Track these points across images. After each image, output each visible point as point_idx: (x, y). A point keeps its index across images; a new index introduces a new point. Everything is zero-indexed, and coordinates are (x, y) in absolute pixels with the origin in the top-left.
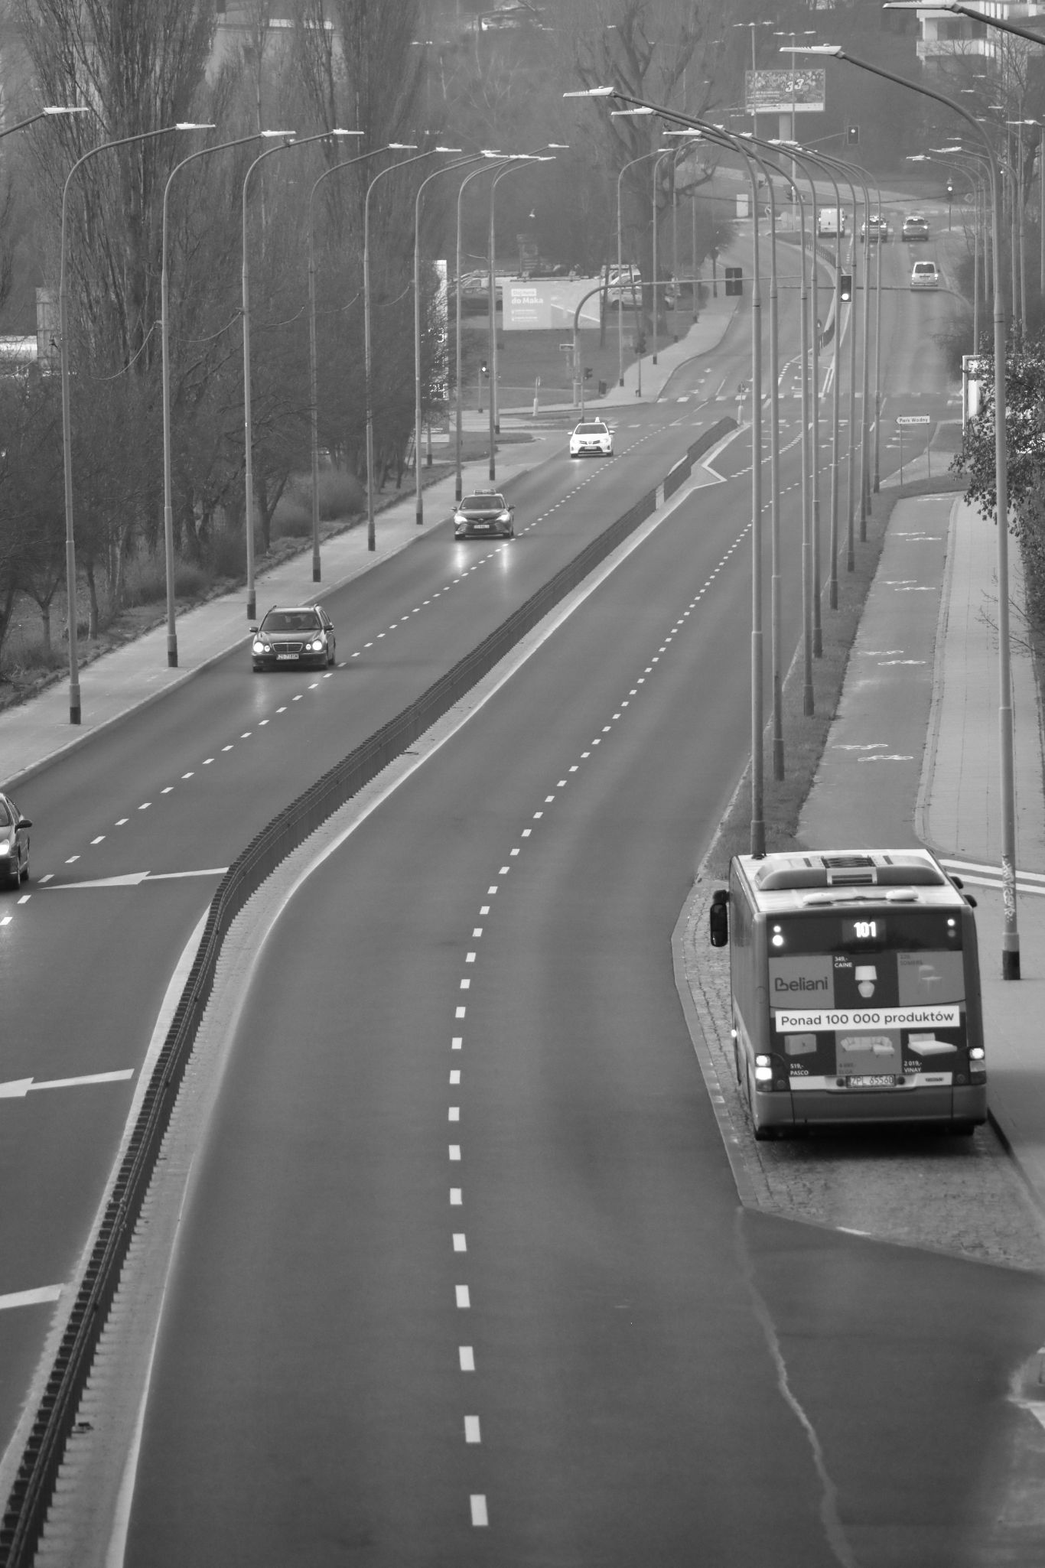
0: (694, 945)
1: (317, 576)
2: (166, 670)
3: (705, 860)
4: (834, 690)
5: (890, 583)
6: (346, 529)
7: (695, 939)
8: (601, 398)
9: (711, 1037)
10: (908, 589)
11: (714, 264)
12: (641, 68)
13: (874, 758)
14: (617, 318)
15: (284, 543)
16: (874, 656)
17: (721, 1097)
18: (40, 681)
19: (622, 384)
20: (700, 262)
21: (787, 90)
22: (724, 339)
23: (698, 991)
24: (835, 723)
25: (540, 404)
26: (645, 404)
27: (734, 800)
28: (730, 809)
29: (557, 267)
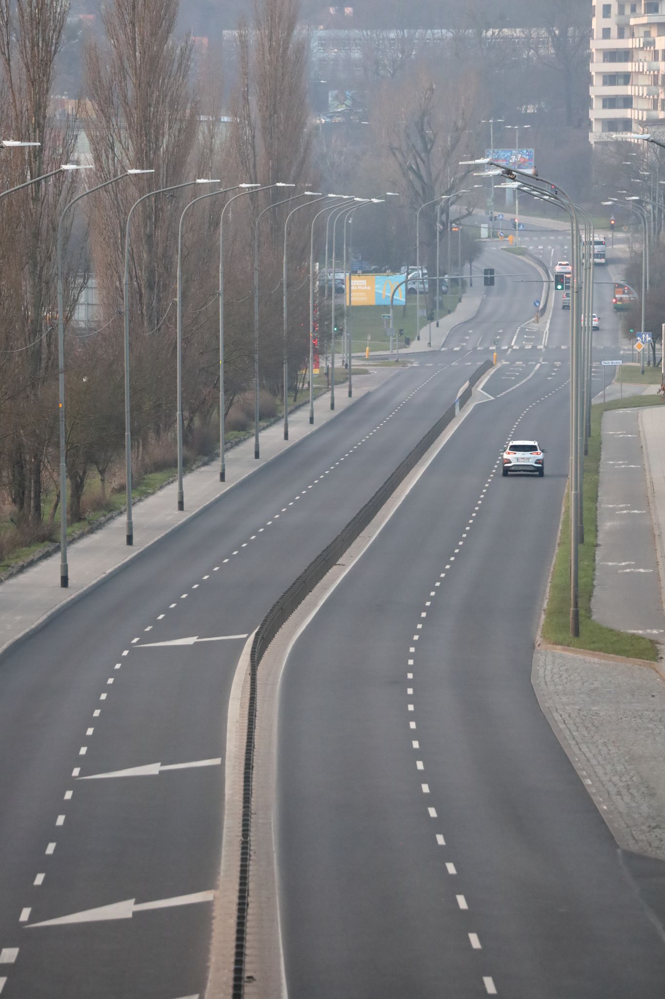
0: (546, 685)
1: (257, 455)
2: (177, 512)
3: (539, 633)
4: (593, 528)
5: (611, 462)
6: (268, 426)
7: (546, 682)
8: (406, 347)
9: (572, 742)
10: (623, 466)
11: (471, 268)
12: (429, 146)
13: (628, 570)
14: (416, 299)
15: (232, 435)
16: (613, 508)
17: (588, 780)
18: (103, 518)
19: (419, 339)
20: (463, 265)
21: (511, 161)
22: (479, 312)
23: (556, 714)
24: (598, 549)
25: (370, 351)
26: (434, 351)
27: (547, 595)
28: (546, 602)
29: (373, 267)
